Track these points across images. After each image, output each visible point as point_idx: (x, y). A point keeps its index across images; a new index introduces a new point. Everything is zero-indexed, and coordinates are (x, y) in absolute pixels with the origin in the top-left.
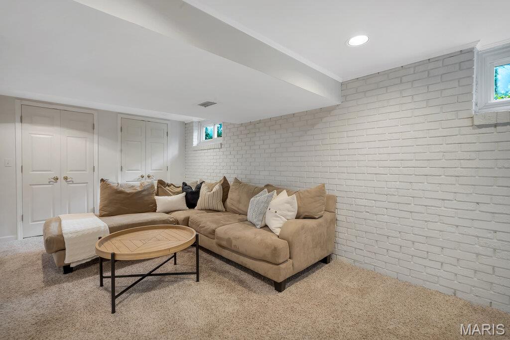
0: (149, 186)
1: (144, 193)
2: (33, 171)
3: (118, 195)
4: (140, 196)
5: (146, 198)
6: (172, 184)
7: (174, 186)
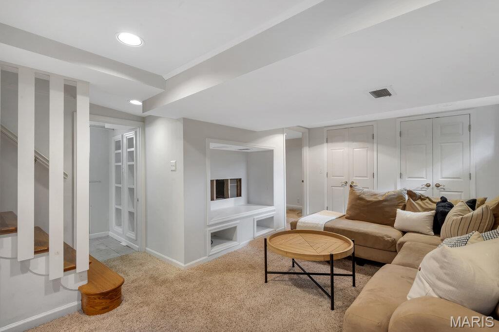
0: (394, 196)
1: (385, 203)
2: (333, 176)
3: (358, 201)
4: (380, 206)
5: (387, 209)
6: (428, 198)
7: (430, 200)
